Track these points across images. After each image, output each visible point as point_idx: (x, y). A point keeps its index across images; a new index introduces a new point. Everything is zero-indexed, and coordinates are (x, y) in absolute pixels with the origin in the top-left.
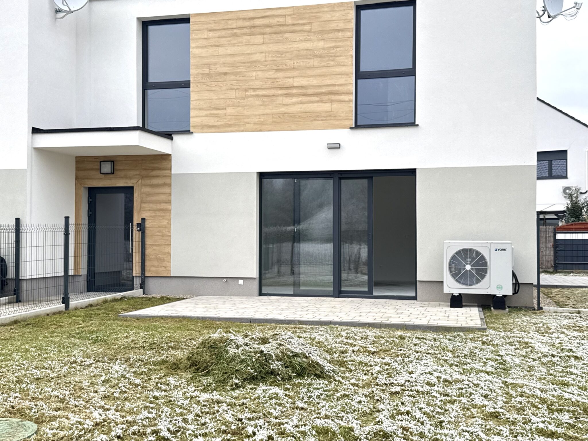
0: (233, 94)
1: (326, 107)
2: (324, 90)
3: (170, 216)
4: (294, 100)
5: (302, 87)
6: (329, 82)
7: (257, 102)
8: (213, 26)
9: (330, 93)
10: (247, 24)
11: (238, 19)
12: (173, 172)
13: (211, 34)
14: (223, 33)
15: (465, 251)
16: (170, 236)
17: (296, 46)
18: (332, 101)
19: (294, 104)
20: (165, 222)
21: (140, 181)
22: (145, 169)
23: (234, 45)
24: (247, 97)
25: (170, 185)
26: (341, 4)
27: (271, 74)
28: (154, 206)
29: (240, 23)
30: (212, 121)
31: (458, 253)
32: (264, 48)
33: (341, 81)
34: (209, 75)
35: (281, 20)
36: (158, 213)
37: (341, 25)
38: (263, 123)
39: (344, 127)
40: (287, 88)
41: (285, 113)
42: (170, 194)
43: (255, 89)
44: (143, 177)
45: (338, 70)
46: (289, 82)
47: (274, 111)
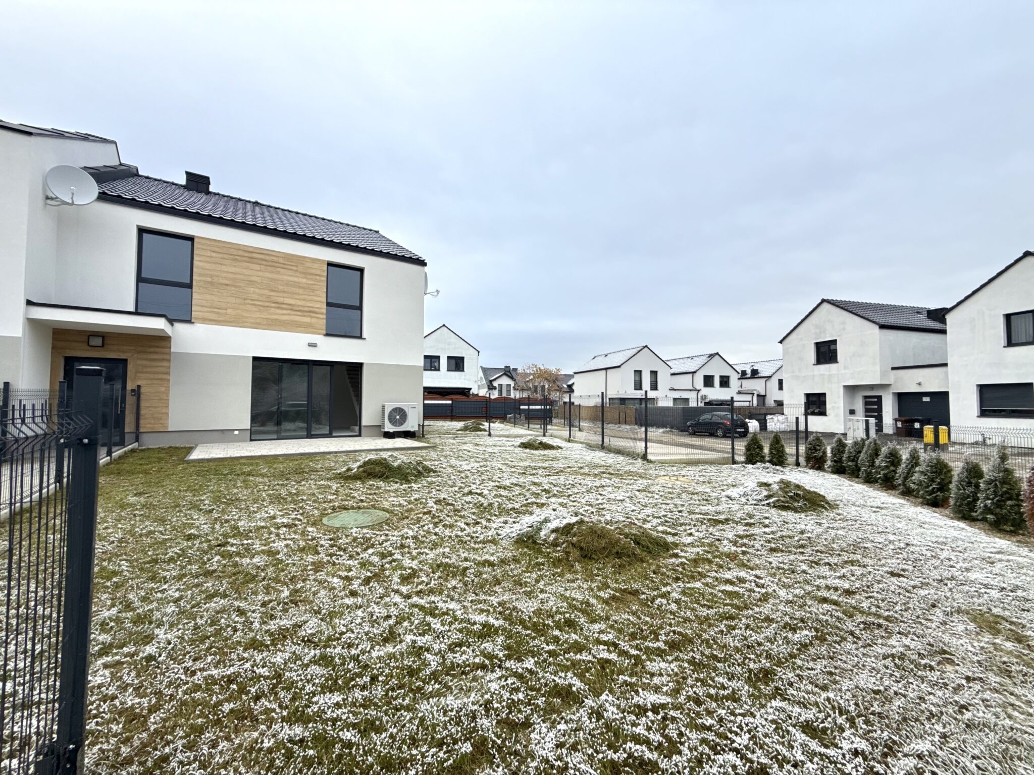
0: (233, 300)
1: (307, 320)
2: (306, 309)
3: (168, 384)
4: (285, 312)
5: (290, 305)
6: (309, 304)
7: (254, 308)
8: (217, 249)
9: (310, 312)
10: (247, 254)
11: (239, 249)
12: (173, 350)
13: (214, 255)
14: (225, 256)
15: (396, 409)
16: (168, 400)
17: (286, 277)
18: (311, 317)
19: (284, 314)
20: (163, 389)
21: (135, 355)
22: (142, 346)
23: (235, 266)
24: (245, 304)
25: (169, 361)
26: (319, 260)
27: (266, 292)
28: (151, 376)
29: (241, 253)
30: (213, 316)
31: (393, 410)
32: (261, 274)
33: (318, 305)
34: (211, 283)
35: (275, 259)
36: (155, 382)
37: (318, 272)
38: (259, 324)
39: (319, 334)
40: (278, 303)
41: (276, 320)
42: (169, 367)
43: (252, 300)
44: (139, 352)
45: (316, 298)
46: (281, 300)
47: (269, 317)
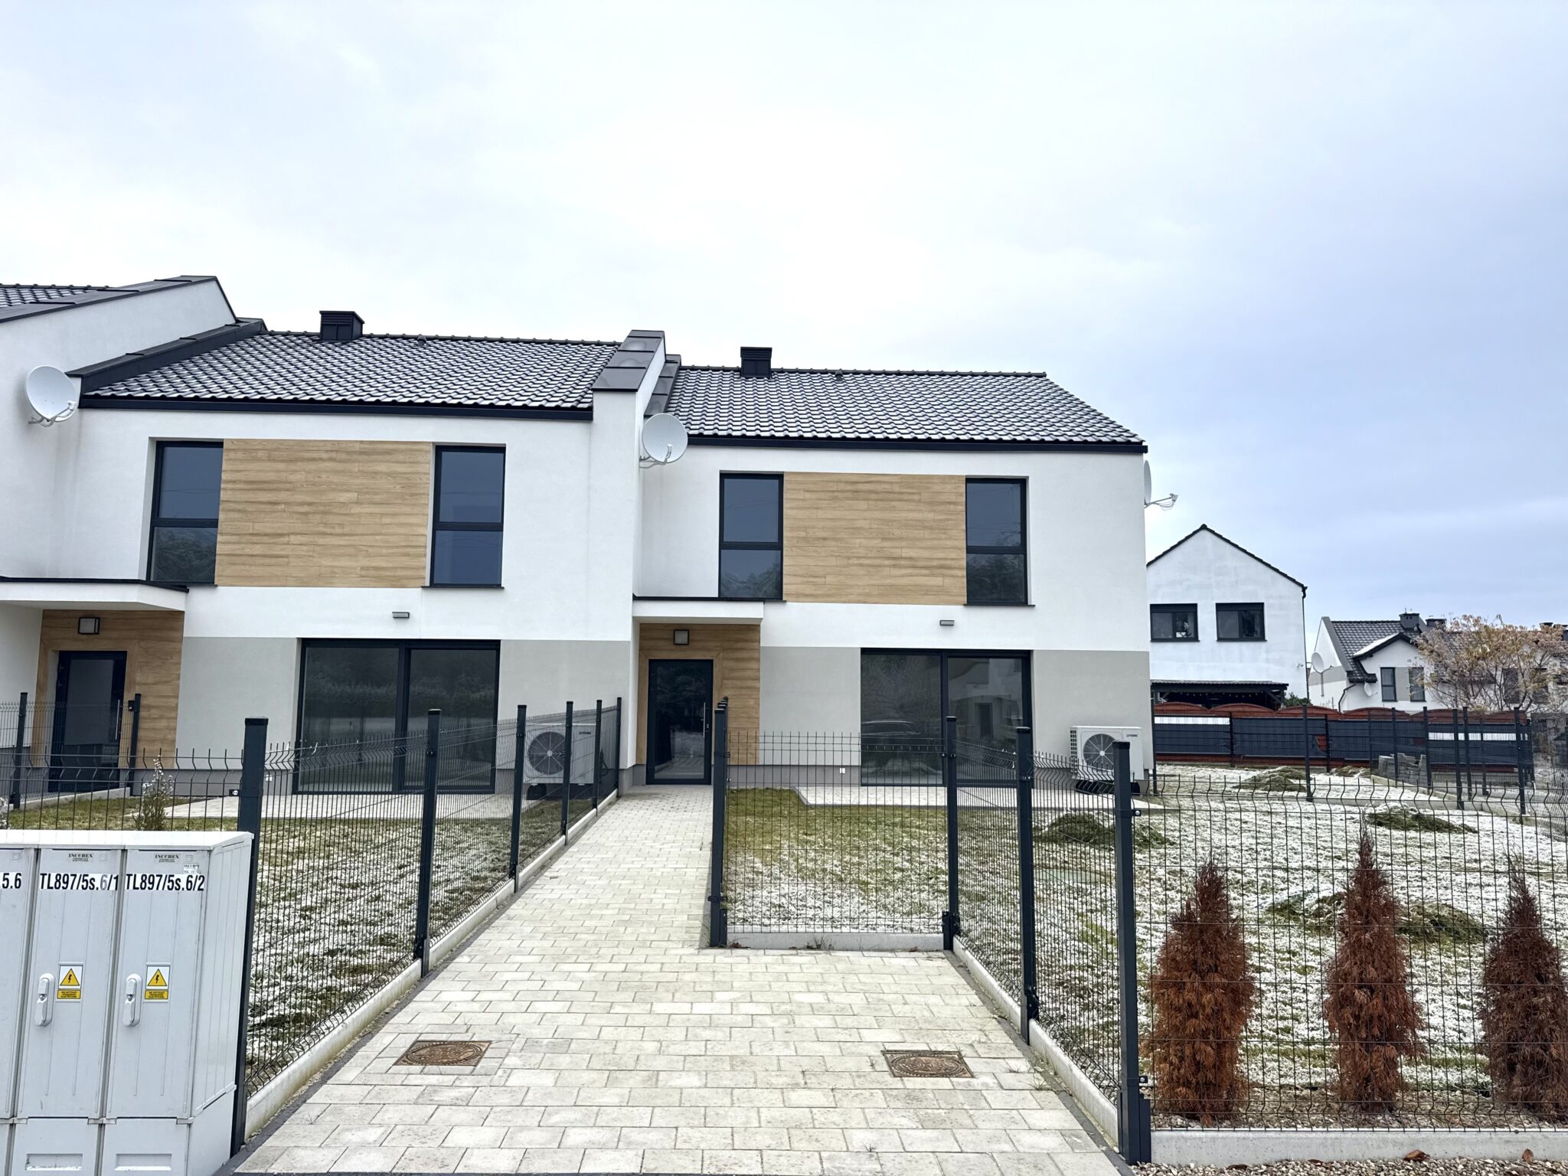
0: (833, 561)
1: (938, 581)
2: (935, 563)
3: (758, 695)
4: (904, 571)
5: (911, 559)
6: (941, 555)
7: (861, 571)
8: (812, 487)
9: (942, 567)
10: (849, 487)
11: (840, 482)
12: (762, 644)
13: (808, 495)
14: (823, 495)
15: (1098, 736)
16: (758, 718)
17: (904, 515)
18: (943, 576)
19: (903, 576)
20: (752, 702)
21: (721, 654)
22: (728, 641)
23: (834, 509)
24: (849, 566)
25: (758, 660)
26: (952, 477)
27: (877, 542)
28: (738, 683)
29: (842, 486)
30: (809, 590)
31: (1092, 739)
32: (868, 514)
33: (953, 556)
34: (805, 539)
35: (887, 487)
36: (744, 692)
37: (953, 498)
38: (868, 595)
39: (957, 604)
40: (894, 558)
41: (892, 586)
42: (759, 670)
43: (858, 558)
44: (724, 650)
45: (949, 543)
46: (897, 552)
47: (880, 582)
